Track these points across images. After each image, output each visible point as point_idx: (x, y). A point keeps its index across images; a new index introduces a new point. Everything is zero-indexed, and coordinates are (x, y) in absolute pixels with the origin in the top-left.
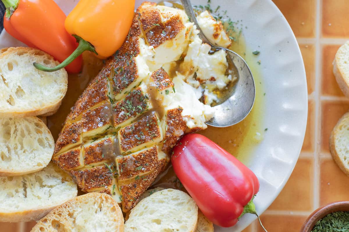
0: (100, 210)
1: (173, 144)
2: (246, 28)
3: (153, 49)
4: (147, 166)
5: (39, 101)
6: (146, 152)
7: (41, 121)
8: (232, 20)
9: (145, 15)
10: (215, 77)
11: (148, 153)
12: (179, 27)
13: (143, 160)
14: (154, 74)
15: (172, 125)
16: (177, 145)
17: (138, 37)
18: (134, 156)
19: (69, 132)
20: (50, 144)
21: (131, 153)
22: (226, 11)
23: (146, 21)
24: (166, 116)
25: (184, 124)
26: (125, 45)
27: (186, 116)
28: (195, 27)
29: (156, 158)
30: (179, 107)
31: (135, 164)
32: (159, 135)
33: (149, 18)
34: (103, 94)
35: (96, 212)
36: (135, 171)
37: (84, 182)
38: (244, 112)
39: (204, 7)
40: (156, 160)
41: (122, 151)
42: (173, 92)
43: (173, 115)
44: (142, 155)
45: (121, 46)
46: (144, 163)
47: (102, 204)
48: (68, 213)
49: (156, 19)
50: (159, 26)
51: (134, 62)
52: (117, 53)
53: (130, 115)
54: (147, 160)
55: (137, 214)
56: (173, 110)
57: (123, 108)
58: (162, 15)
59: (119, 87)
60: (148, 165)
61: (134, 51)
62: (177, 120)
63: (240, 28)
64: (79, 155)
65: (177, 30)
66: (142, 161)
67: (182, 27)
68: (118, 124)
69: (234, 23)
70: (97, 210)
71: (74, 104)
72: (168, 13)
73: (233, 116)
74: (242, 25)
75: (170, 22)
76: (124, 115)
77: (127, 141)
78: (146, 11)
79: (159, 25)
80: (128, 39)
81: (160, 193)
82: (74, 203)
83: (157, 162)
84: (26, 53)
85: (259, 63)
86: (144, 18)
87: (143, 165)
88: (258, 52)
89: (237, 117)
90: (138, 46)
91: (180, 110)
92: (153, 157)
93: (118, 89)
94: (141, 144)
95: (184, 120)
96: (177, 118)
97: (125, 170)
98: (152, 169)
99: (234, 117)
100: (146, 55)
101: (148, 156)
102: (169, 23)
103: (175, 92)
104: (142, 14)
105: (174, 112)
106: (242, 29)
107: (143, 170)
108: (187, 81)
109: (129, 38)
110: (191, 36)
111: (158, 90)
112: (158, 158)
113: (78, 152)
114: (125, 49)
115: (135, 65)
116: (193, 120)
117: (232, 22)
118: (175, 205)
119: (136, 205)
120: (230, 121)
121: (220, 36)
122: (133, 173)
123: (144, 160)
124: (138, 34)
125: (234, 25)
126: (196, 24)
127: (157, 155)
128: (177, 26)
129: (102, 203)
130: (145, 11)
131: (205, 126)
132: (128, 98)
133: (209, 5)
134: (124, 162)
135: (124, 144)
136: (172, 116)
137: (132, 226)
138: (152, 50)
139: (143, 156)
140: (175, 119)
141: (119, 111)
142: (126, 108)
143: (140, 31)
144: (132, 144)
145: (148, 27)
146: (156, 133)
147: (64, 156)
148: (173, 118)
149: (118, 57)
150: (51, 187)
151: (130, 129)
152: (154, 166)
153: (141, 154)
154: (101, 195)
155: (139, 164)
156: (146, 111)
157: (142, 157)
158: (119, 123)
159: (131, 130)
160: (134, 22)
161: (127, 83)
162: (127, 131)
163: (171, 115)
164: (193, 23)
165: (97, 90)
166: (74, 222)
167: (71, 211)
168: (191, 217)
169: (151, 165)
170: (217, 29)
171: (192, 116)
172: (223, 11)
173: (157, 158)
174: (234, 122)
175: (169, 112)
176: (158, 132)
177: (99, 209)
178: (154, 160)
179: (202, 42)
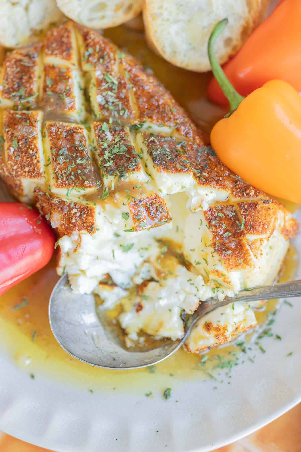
1: (43, 207)
2: (216, 388)
3: (202, 208)
4: (15, 157)
5: (161, 14)
6: (38, 159)
8: (234, 368)
9: (263, 210)
10: (141, 313)
11: (35, 162)
12: (231, 260)
13: (26, 152)
14: (161, 201)
15: (70, 210)
16: (40, 216)
17: (230, 192)
18: (34, 138)
19: (102, 50)
21: (43, 136)
22: (253, 362)
23: (253, 210)
24: (87, 204)
25: (68, 231)
26: (222, 169)
27: (80, 238)
28: (231, 294)
29: (24, 174)
30: (95, 227)
31: (23, 138)
32: (58, 186)
33: (257, 215)
34: (150, 115)
36: (12, 137)
37: (19, 57)
38: (67, 339)
39: (271, 327)
40: (21, 174)
41: (48, 123)
42: (126, 227)
43: (85, 216)
44: (33, 151)
45: (222, 162)
46: (22, 153)
49: (253, 227)
50: (240, 229)
51: (184, 171)
52: (213, 152)
53: (103, 147)
54: (25, 158)
56: (92, 217)
57: (117, 139)
58: (259, 240)
59: (153, 142)
60: (17, 159)
61: (206, 179)
62: (76, 222)
63: (217, 377)
64: (63, 58)
65: (225, 256)
66: (26, 150)
67: (230, 267)
68: (94, 128)
69: (230, 371)
71: (145, 67)
72: (261, 250)
73: (66, 322)
74: (222, 381)
75: (242, 249)
76: (107, 139)
77: (62, 133)
78: (272, 213)
79: (242, 230)
80: (231, 176)
83: (18, 176)
84: (249, 11)
85: (148, 395)
86: (258, 207)
87: (18, 151)
88: (168, 397)
90: (213, 185)
91: (90, 228)
92: (27, 169)
93: (150, 139)
94: (52, 155)
95: (74, 232)
96: (79, 222)
97: (18, 121)
98: (9, 164)
100: (193, 194)
101: (30, 162)
102: (240, 246)
103: (126, 231)
104: (267, 206)
105: (90, 218)
106: (215, 380)
107: (10, 150)
108: (147, 265)
109: (233, 177)
110: (215, 284)
111: (129, 199)
112: (24, 178)
113: (69, 57)
114: (216, 166)
115: (180, 171)
116: (73, 250)
117: (231, 366)
121: (206, 334)
122: (10, 133)
123: (25, 154)
124: (234, 193)
125: (226, 370)
126: (237, 299)
127: (29, 177)
128: (233, 258)
130: (271, 211)
131: (60, 271)
132: (130, 150)
133: (272, 335)
134: (30, 122)
135: (58, 127)
136: (84, 213)
138: (200, 207)
139: (32, 154)
140: (79, 217)
141: (115, 133)
142: (116, 144)
143: (239, 196)
144: (55, 141)
145: (242, 210)
146: (63, 181)
147: (68, 37)
148: (80, 214)
149: (206, 152)
150: (27, 9)
151: (80, 141)
152: (13, 169)
153: (35, 151)
155: (22, 144)
156: (102, 174)
157: (31, 152)
158: (96, 128)
159: (77, 143)
160: (258, 191)
161: (154, 153)
162: (77, 137)
163: (86, 213)
165: (159, 109)
169: (16, 163)
170: (218, 329)
171: (80, 250)
172: (254, 357)
173: (25, 176)
174: (55, 319)
175: (91, 210)
176: (64, 185)
178: (22, 170)
179: (202, 300)
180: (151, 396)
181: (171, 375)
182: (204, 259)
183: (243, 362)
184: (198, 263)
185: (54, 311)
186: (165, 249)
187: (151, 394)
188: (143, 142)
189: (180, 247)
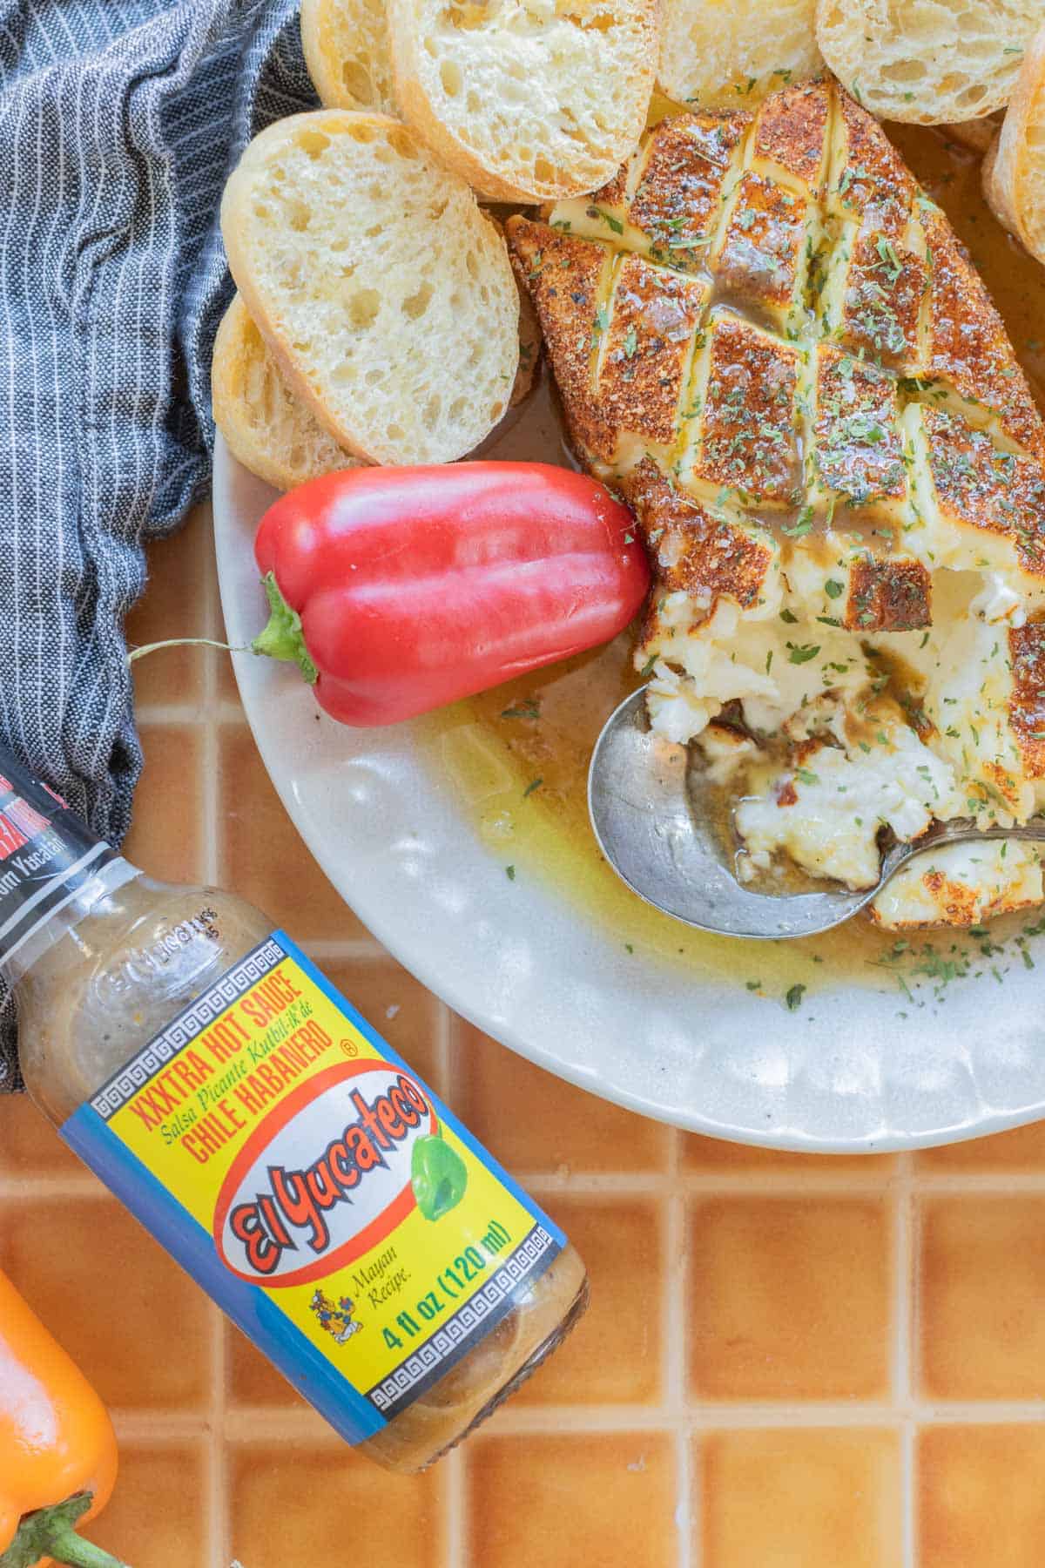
0: (568, 128)
1: (649, 508)
2: (903, 1014)
3: (1011, 622)
4: (622, 373)
6: (674, 395)
7: (981, 113)
8: (955, 983)
10: (790, 810)
11: (666, 400)
13: (652, 370)
15: (714, 539)
16: (634, 525)
18: (681, 344)
20: (884, 101)
22: (1000, 980)
24: (757, 536)
28: (1007, 823)
30: (761, 597)
31: (654, 335)
32: (702, 474)
35: (566, 111)
36: (630, 323)
40: (624, 418)
41: (719, 318)
42: (824, 610)
43: (743, 561)
44: (669, 373)
46: (641, 369)
47: (582, 145)
48: (616, 18)
53: (827, 413)
54: (645, 384)
55: (480, 249)
56: (761, 570)
57: (865, 405)
59: (945, 435)
60: (624, 379)
62: (720, 569)
63: (913, 991)
65: (1029, 740)
66: (653, 366)
68: (821, 360)
69: (945, 985)
70: (572, 118)
71: (978, 262)
74: (922, 1004)
76: (842, 396)
81: (508, 374)
82: (638, 56)
85: (751, 987)
88: (795, 1004)
89: (611, 808)
91: (747, 594)
92: (641, 411)
95: (706, 591)
96: (725, 570)
98: (601, 385)
99: (616, 800)
101: (654, 397)
103: (820, 620)
105: (755, 572)
106: (911, 999)
107: (617, 355)
110: (980, 792)
111: (857, 556)
112: (628, 429)
113: (806, 173)
116: (688, 626)
117: (950, 977)
118: (438, 397)
119: (513, 269)
120: (607, 777)
122: (627, 313)
123: (649, 373)
125: (936, 981)
126: (1015, 833)
127: (641, 431)
129: (587, 149)
135: (740, 336)
136: (744, 556)
137: (449, 210)
138: (1008, 617)
140: (729, 559)
146: (718, 465)
147: (816, 121)
148: (734, 555)
151: (783, 385)
152: (608, 401)
153: (673, 375)
154: (613, 161)
158: (825, 363)
159: (774, 385)
162: (778, 372)
163: (750, 555)
164: (1022, 823)
166: (576, 20)
167: (615, 31)
168: (369, 425)
169: (621, 391)
170: (957, 892)
171: (703, 631)
172: (1007, 970)
173: (632, 424)
174: (600, 789)
175: (760, 555)
176: (717, 475)
177: (572, 126)
178: (628, 407)
179: (938, 817)
180: (758, 990)
181: (817, 959)
182: (973, 729)
183: (979, 975)
184: (952, 733)
185: (601, 770)
186: (881, 680)
187: (759, 986)
188: (921, 429)
189: (918, 683)
